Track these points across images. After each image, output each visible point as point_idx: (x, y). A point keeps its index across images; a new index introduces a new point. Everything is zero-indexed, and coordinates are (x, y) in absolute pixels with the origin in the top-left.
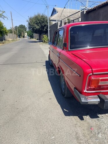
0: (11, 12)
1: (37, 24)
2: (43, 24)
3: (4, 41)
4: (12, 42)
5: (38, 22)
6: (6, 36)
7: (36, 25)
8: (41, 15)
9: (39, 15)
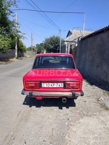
1: (51, 44)
2: (57, 45)
3: (22, 57)
4: (29, 58)
5: (53, 42)
6: (24, 53)
7: (50, 45)
8: (56, 36)
9: (54, 37)
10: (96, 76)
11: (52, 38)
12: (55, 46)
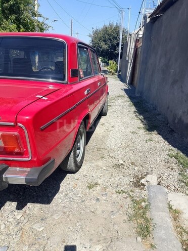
0: (72, 21)
1: (105, 41)
2: (115, 42)
5: (107, 37)
7: (102, 44)
10: (168, 108)
11: (106, 29)
12: (112, 45)
